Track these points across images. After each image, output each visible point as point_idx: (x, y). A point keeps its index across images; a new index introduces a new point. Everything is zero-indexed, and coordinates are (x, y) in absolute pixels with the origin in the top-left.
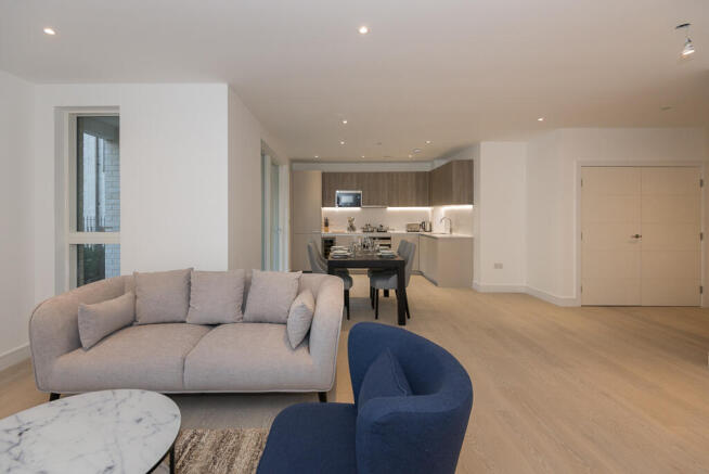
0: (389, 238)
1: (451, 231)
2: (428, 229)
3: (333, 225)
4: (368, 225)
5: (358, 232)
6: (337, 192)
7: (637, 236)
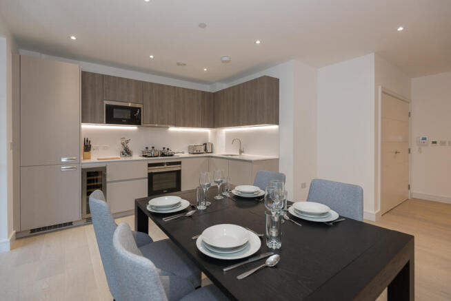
1: (241, 152)
2: (209, 150)
3: (97, 148)
4: (150, 149)
5: (136, 156)
6: (106, 102)
7: (396, 153)
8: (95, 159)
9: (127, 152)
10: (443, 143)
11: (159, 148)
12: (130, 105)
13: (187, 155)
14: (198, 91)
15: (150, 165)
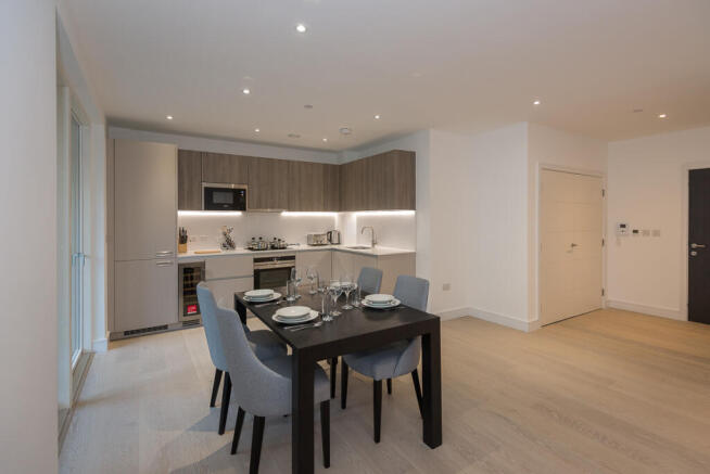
0: (293, 258)
1: (374, 244)
2: (335, 241)
3: (194, 240)
4: (257, 240)
5: (240, 250)
6: (205, 185)
7: (573, 245)
8: (192, 252)
9: (229, 244)
10: (646, 233)
11: (269, 239)
12: (233, 186)
13: (304, 246)
14: (318, 164)
15: (256, 260)
